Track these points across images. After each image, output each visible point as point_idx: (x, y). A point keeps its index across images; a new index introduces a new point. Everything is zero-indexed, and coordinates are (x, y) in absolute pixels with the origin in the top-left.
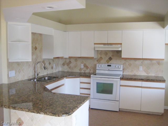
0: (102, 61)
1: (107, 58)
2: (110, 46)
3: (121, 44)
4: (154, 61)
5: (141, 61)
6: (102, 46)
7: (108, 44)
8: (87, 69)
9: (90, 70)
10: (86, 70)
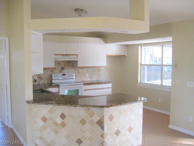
0: (56, 71)
1: (60, 68)
2: (67, 57)
3: (77, 55)
4: (96, 69)
5: (87, 69)
6: (61, 56)
7: (66, 55)
8: (41, 80)
9: (44, 81)
10: (40, 82)
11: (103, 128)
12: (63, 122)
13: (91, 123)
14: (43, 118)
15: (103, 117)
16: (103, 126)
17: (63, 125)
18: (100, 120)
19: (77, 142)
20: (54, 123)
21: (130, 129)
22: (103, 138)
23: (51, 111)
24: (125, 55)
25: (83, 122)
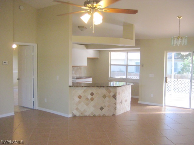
11: (116, 99)
12: (92, 97)
13: (109, 97)
14: (79, 96)
15: (116, 93)
16: (116, 98)
17: (92, 99)
18: (114, 95)
19: (100, 109)
20: (86, 99)
21: (126, 101)
22: (116, 105)
23: (85, 92)
24: (98, 58)
25: (104, 97)
